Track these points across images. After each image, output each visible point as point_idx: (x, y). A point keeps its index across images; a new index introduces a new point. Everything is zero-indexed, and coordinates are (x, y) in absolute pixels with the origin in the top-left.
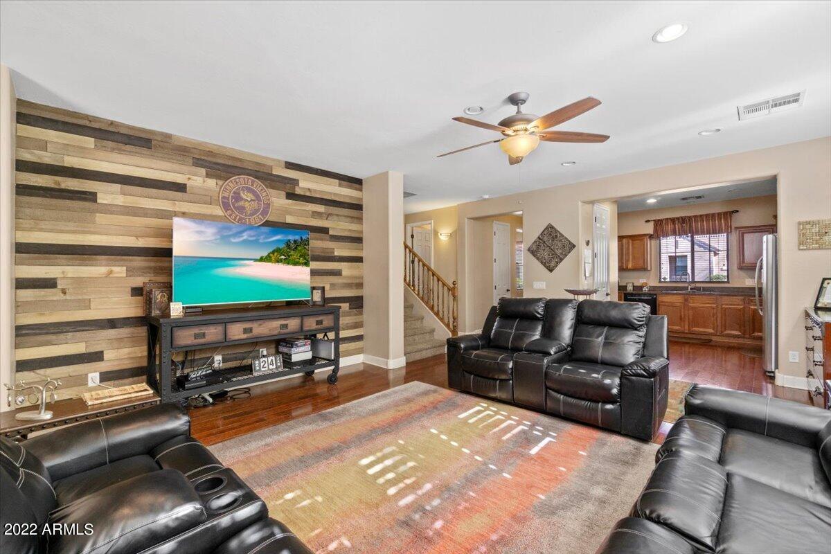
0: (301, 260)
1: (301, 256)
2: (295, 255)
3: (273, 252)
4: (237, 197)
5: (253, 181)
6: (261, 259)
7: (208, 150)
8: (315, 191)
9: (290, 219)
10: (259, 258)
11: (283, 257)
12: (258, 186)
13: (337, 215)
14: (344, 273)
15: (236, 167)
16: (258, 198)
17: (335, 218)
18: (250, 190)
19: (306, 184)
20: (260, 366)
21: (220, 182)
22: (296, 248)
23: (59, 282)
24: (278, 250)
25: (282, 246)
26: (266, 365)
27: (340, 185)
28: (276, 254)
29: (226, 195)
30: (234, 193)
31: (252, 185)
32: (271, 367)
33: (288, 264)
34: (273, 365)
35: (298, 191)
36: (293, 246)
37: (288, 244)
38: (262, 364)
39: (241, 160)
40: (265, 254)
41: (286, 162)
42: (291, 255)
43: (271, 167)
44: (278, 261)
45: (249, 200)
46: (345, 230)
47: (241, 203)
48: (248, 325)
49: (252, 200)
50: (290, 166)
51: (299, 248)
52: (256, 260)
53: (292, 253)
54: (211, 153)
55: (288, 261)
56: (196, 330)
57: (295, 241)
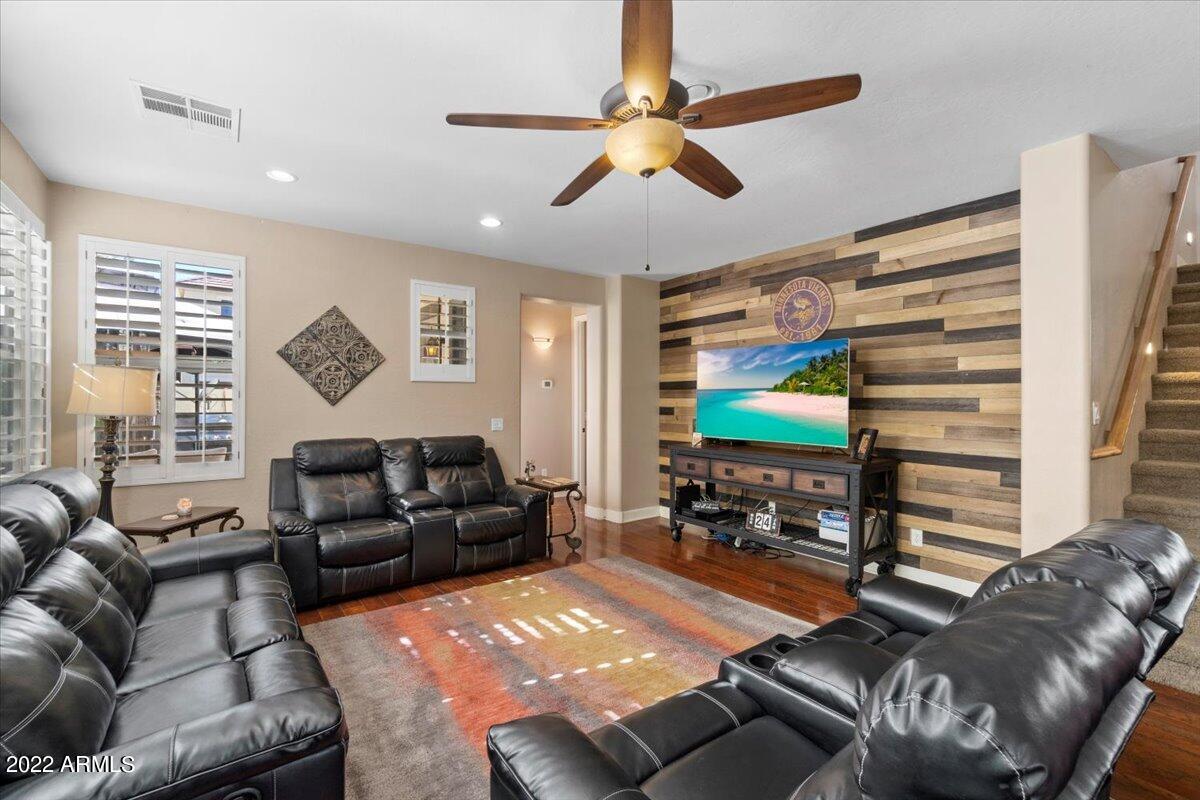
0: (833, 386)
1: (832, 380)
2: (822, 379)
3: (790, 378)
4: (791, 308)
5: (807, 282)
6: (776, 389)
7: (762, 264)
8: (912, 258)
9: (862, 321)
10: (773, 386)
11: (804, 383)
12: (815, 285)
13: (966, 289)
14: (984, 406)
15: (791, 270)
16: (814, 301)
17: (962, 294)
18: (804, 295)
19: (892, 252)
20: (754, 521)
21: (774, 296)
22: (824, 368)
23: (676, 411)
24: (797, 375)
25: (803, 368)
26: (760, 523)
27: (972, 225)
28: (794, 380)
29: (779, 309)
30: (788, 304)
31: (807, 287)
32: (765, 527)
33: (812, 393)
34: (768, 525)
35: (878, 270)
36: (819, 366)
37: (812, 364)
38: (757, 520)
39: (795, 259)
40: (780, 381)
41: (857, 234)
42: (817, 380)
43: (833, 251)
44: (798, 390)
45: (804, 307)
46: (991, 314)
47: (795, 315)
48: (730, 466)
49: (807, 307)
50: (862, 236)
51: (830, 368)
52: (769, 390)
53: (818, 376)
54: (766, 266)
55: (812, 389)
56: (689, 461)
57: (824, 359)
